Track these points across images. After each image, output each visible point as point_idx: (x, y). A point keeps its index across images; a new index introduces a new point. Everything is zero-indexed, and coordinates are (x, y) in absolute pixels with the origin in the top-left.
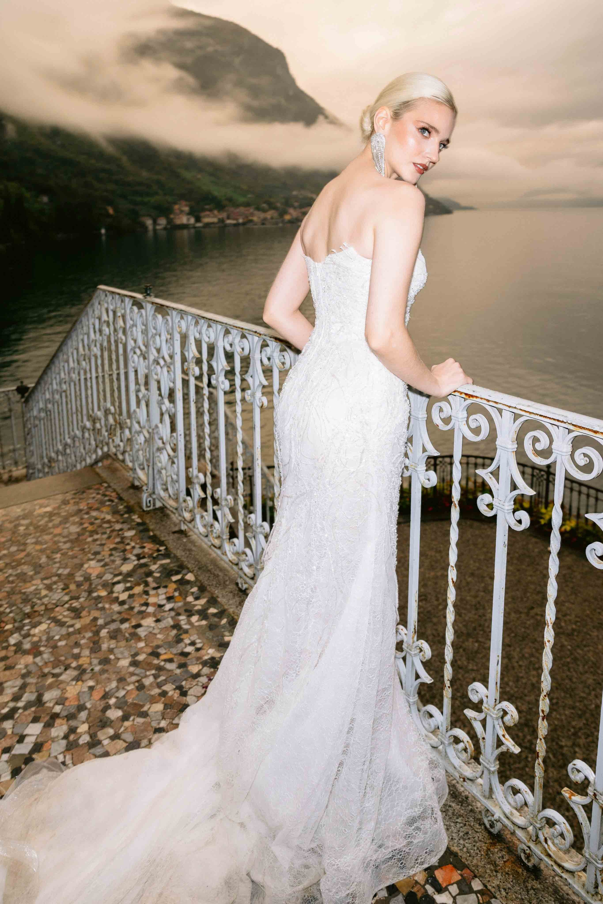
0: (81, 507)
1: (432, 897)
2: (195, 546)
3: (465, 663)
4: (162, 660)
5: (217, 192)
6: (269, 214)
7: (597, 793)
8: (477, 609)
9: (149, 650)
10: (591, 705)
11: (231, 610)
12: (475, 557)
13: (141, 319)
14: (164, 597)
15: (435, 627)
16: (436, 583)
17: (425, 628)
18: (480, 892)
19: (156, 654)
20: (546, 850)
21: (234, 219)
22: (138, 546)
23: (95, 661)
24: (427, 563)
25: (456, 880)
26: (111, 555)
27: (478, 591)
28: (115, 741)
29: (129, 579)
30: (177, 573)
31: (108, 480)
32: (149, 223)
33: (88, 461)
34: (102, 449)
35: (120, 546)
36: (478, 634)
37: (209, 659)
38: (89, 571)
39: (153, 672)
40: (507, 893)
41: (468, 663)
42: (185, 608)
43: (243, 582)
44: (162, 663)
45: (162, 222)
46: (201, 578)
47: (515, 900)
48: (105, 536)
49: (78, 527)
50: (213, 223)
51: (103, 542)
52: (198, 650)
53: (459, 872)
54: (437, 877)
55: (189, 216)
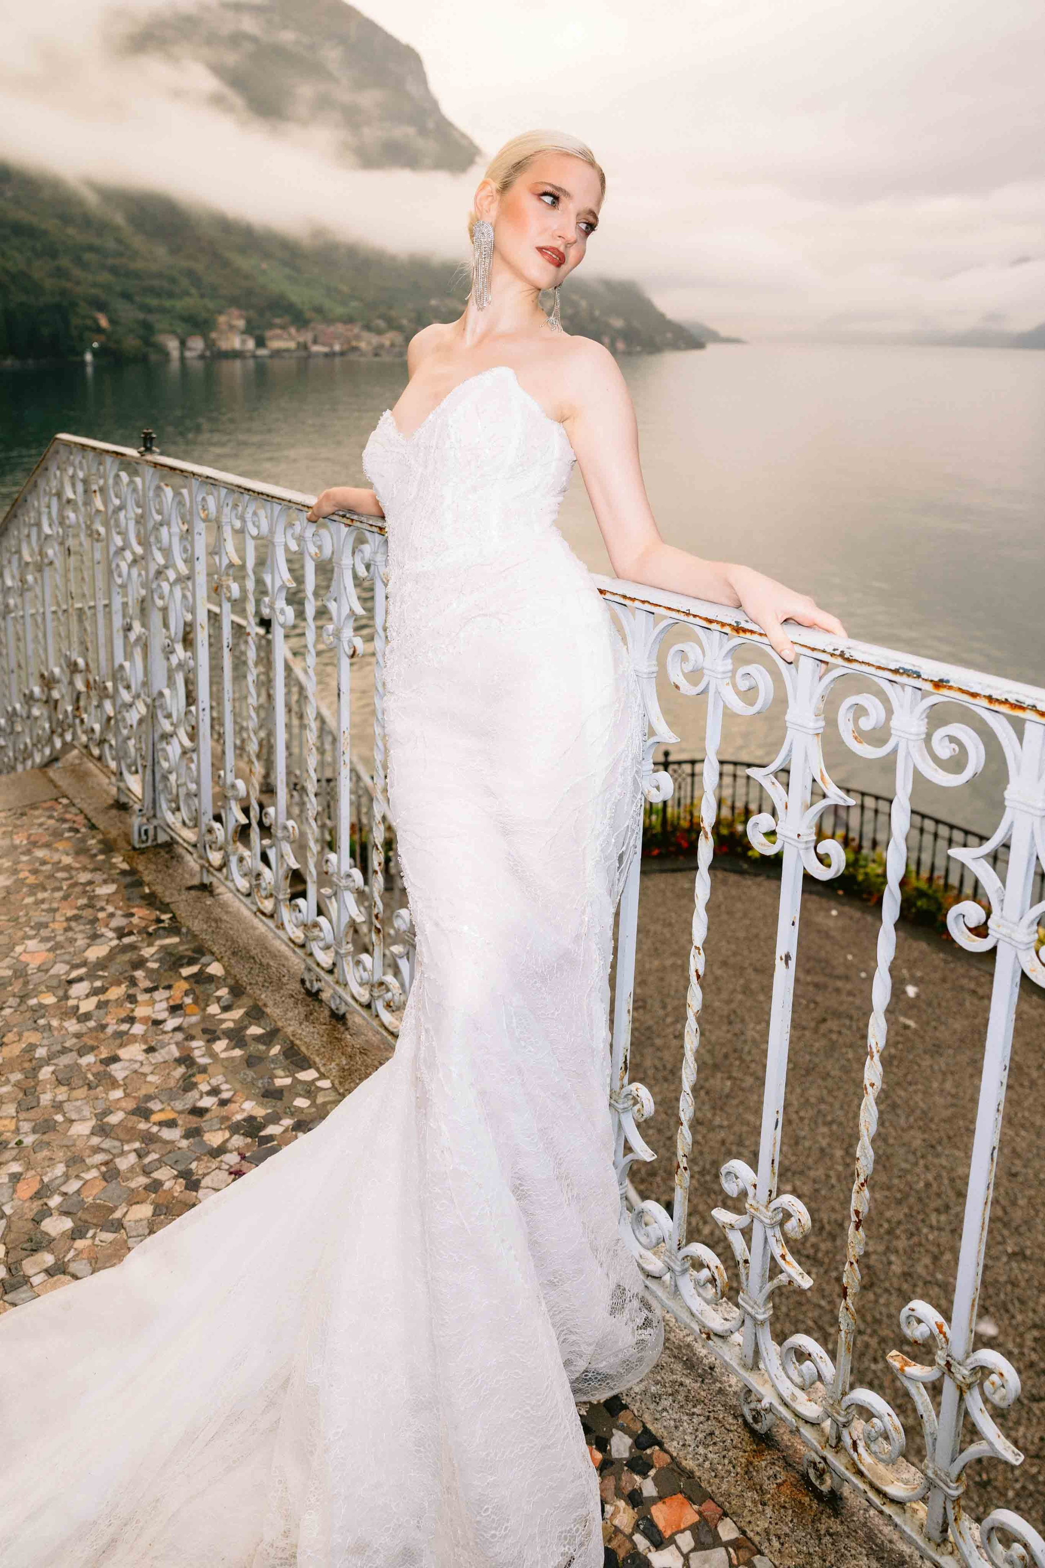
0: (17, 842)
1: (646, 1557)
2: (227, 912)
3: (709, 1115)
4: (154, 1124)
5: (297, 295)
6: (387, 339)
7: (952, 1362)
8: (730, 1023)
9: (131, 1105)
10: (917, 1182)
11: (289, 1030)
12: (729, 934)
13: (135, 496)
14: (164, 1005)
15: (659, 1054)
16: (662, 979)
17: (642, 1055)
18: (735, 1544)
19: (144, 1113)
20: (854, 1464)
21: (324, 344)
22: (119, 913)
23: (26, 1127)
24: (648, 944)
25: (689, 1523)
26: (68, 929)
27: (734, 991)
28: (55, 1278)
29: (101, 973)
30: (191, 962)
31: (71, 792)
32: (173, 345)
33: (38, 759)
34: (62, 736)
35: (87, 913)
36: (731, 1065)
37: (244, 1120)
38: (24, 958)
39: (137, 1145)
40: (782, 1544)
41: (714, 1115)
42: (202, 1026)
43: (314, 978)
44: (155, 1129)
45: (197, 344)
46: (235, 971)
47: (796, 1556)
48: (58, 895)
49: (9, 878)
50: (287, 350)
51: (55, 905)
52: (223, 1103)
53: (696, 1507)
54: (655, 1519)
55: (244, 336)
